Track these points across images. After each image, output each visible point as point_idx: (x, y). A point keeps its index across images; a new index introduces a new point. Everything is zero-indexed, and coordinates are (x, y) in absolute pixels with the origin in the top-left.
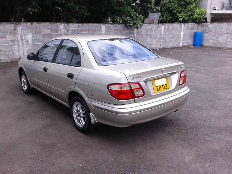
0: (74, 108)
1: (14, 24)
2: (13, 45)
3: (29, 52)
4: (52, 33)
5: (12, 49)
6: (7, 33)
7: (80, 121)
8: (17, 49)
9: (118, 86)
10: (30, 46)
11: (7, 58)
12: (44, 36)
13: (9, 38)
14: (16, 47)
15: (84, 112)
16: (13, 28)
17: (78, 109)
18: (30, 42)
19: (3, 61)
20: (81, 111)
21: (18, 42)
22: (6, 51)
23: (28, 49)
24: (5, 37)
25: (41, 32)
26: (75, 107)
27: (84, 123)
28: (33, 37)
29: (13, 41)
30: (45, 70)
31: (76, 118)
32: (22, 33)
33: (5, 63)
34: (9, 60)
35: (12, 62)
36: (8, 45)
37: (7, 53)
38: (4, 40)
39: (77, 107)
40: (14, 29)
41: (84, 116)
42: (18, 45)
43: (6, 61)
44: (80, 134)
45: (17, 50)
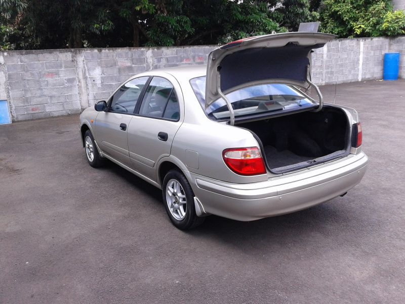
0: (169, 190)
1: (71, 52)
2: (71, 87)
3: (96, 98)
4: (133, 65)
5: (70, 94)
6: (61, 67)
7: (178, 211)
8: (77, 93)
9: (240, 152)
10: (99, 88)
11: (61, 108)
12: (120, 70)
13: (64, 75)
14: (76, 91)
15: (184, 196)
16: (71, 59)
17: (175, 191)
18: (99, 82)
19: (56, 114)
20: (180, 194)
21: (79, 82)
22: (59, 96)
23: (95, 93)
24: (57, 74)
25: (115, 64)
26: (170, 188)
27: (184, 214)
28: (103, 73)
29: (71, 81)
30: (123, 127)
31: (172, 206)
32: (84, 67)
33: (58, 116)
34: (64, 113)
35: (69, 115)
36: (62, 88)
37: (62, 100)
38: (56, 80)
39: (173, 188)
40: (72, 61)
41: (185, 202)
42: (80, 87)
43: (59, 114)
44: (177, 231)
45: (78, 96)
